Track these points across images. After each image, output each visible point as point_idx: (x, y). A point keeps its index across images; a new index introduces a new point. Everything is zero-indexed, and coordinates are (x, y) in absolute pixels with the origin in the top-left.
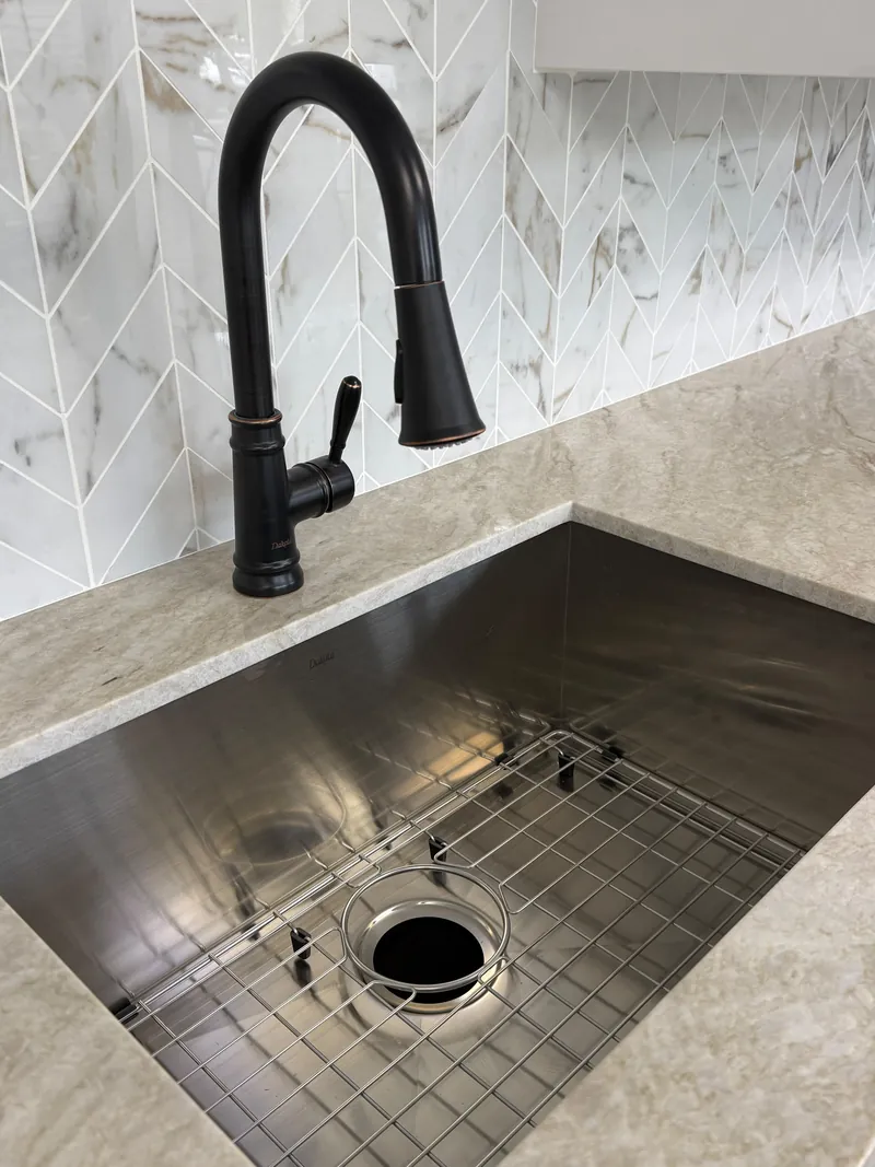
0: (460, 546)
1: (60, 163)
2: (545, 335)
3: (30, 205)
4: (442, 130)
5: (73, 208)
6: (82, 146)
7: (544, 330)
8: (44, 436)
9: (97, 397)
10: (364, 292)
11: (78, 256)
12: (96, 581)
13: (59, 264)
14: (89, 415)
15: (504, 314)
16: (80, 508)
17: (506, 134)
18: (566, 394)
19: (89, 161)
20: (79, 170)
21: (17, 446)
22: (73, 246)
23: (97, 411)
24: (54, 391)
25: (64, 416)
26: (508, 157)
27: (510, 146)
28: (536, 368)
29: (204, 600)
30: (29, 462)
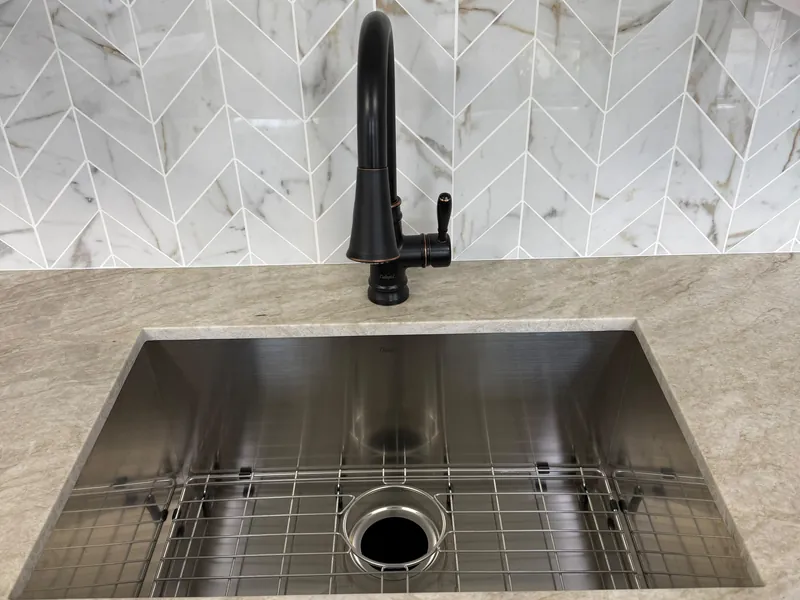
0: (516, 318)
1: (319, 41)
2: (725, 185)
3: (299, 63)
4: (623, 30)
5: (324, 67)
6: (333, 32)
7: (723, 180)
8: (297, 181)
9: (330, 166)
10: (534, 133)
11: (325, 92)
12: (322, 261)
13: (314, 95)
14: (324, 176)
15: (676, 164)
16: (315, 222)
17: (696, 34)
18: (745, 234)
19: (336, 42)
20: (330, 46)
21: (282, 183)
22: (322, 86)
23: (329, 174)
24: (305, 160)
25: (310, 174)
26: (695, 52)
27: (699, 44)
28: (710, 209)
29: (350, 291)
30: (288, 192)
